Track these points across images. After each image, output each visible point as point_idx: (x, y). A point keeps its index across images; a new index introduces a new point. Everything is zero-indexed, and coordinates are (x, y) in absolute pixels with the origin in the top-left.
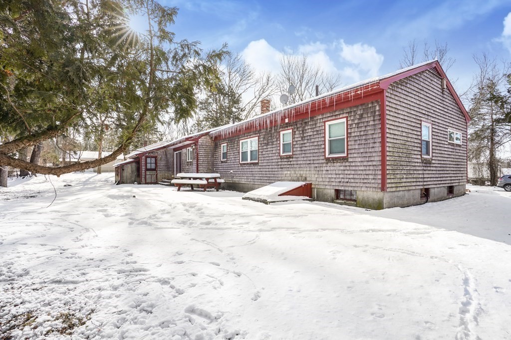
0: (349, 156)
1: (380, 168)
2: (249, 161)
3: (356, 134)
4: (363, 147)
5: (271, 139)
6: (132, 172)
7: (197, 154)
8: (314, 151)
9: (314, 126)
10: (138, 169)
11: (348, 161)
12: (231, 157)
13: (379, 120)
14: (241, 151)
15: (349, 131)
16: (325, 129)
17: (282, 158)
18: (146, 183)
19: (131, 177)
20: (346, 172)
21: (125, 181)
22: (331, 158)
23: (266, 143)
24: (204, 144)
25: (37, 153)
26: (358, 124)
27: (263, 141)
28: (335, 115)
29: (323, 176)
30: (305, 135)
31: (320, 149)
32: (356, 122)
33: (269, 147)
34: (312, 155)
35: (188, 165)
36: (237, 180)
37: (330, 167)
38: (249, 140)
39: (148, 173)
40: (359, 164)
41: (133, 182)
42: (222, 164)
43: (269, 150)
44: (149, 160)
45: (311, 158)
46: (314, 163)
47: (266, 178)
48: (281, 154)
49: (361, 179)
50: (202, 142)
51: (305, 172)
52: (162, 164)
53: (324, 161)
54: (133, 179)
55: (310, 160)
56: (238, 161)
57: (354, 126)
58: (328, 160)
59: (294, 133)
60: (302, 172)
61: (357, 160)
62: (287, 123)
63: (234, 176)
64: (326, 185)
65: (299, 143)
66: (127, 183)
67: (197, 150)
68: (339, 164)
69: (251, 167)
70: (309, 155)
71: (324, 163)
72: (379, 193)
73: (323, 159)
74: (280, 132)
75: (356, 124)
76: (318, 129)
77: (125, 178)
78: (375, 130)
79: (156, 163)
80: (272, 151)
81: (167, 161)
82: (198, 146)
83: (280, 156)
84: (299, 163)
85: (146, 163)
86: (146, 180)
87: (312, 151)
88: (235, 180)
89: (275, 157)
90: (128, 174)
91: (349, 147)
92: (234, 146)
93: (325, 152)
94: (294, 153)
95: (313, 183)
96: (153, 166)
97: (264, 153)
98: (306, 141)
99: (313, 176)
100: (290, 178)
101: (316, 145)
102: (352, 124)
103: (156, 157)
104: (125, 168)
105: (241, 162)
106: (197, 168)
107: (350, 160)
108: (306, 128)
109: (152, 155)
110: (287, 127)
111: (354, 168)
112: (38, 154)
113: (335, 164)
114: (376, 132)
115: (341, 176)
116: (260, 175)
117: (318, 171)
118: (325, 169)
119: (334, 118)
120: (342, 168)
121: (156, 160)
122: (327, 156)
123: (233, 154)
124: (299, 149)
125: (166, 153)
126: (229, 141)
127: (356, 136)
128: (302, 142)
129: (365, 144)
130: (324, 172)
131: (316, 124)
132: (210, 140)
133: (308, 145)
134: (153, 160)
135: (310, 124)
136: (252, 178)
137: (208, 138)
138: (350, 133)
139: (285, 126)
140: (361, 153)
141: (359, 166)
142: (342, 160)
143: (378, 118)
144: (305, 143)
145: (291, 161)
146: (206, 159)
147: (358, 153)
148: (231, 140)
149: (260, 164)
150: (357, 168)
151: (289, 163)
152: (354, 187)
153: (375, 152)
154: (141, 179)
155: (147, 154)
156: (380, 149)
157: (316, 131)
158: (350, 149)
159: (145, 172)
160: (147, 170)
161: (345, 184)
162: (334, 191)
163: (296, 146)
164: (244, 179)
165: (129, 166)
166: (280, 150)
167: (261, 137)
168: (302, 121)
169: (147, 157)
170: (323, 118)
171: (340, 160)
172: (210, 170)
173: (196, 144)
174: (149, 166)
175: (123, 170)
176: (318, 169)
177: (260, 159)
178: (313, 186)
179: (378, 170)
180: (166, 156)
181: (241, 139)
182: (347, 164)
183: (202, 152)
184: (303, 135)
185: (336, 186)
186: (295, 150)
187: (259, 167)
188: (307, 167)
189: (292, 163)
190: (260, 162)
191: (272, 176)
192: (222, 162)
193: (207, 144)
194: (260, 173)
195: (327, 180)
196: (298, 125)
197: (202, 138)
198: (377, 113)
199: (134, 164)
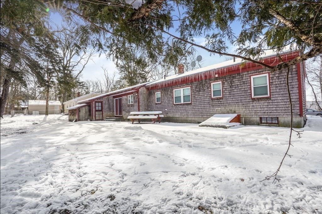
0: (272, 96)
1: (298, 102)
2: (182, 102)
3: (276, 83)
4: (283, 91)
5: (203, 88)
6: (86, 112)
7: (139, 99)
8: (241, 94)
9: (241, 79)
10: (90, 111)
11: (271, 100)
12: (166, 100)
13: (296, 74)
14: (174, 96)
15: (271, 81)
16: (250, 81)
17: (212, 99)
18: (96, 120)
19: (85, 116)
20: (270, 106)
21: (81, 119)
22: (256, 98)
23: (197, 91)
24: (142, 92)
25: (4, 100)
26: (278, 77)
27: (195, 89)
28: (259, 72)
29: (250, 110)
30: (233, 85)
31: (247, 93)
32: (277, 75)
33: (201, 93)
34: (239, 97)
35: (129, 107)
36: (171, 115)
37: (256, 104)
38: (182, 89)
39: (97, 113)
40: (280, 101)
41: (86, 120)
42: (157, 105)
43: (201, 94)
44: (97, 104)
45: (239, 99)
46: (241, 102)
47: (198, 113)
48: (212, 97)
49: (282, 110)
50: (141, 91)
51: (234, 108)
52: (106, 106)
53: (251, 100)
54: (87, 117)
55: (238, 100)
56: (172, 103)
57: (275, 78)
58: (254, 100)
59: (223, 84)
60: (231, 108)
61: (278, 98)
62: (216, 78)
63: (168, 113)
64: (253, 115)
65: (228, 89)
66: (82, 120)
67: (138, 96)
68: (263, 102)
69: (185, 106)
70: (237, 97)
71: (250, 101)
72: (297, 118)
73: (250, 99)
74: (211, 83)
75: (276, 77)
76: (244, 80)
77: (81, 117)
78: (292, 80)
79: (102, 106)
80: (204, 95)
81: (109, 105)
82: (139, 94)
83: (211, 98)
84: (228, 102)
85: (95, 106)
86: (95, 118)
87: (239, 94)
88: (169, 115)
89: (207, 99)
90: (83, 114)
91: (272, 91)
92: (168, 93)
93: (251, 95)
94: (224, 96)
95: (241, 114)
96: (100, 108)
97: (196, 97)
98: (234, 88)
99: (241, 110)
100: (221, 112)
101: (243, 91)
102: (274, 77)
103: (102, 102)
104: (81, 110)
105: (174, 103)
106: (139, 108)
107: (272, 99)
108: (234, 80)
109: (99, 100)
110: (217, 80)
111: (276, 104)
112: (4, 102)
113: (260, 102)
114: (293, 81)
115: (265, 109)
116: (194, 111)
117: (246, 106)
118: (252, 105)
119: (258, 73)
120: (266, 104)
121: (102, 104)
122: (253, 97)
123: (167, 99)
124: (228, 93)
125: (108, 99)
126: (162, 90)
127: (277, 84)
128: (230, 89)
129: (284, 89)
130: (251, 107)
131: (242, 78)
132: (145, 90)
133: (235, 90)
134: (100, 104)
135: (237, 77)
136: (185, 113)
137: (144, 88)
138: (272, 83)
139: (216, 79)
140: (282, 94)
141: (280, 102)
142: (266, 99)
143: (295, 73)
144: (233, 90)
145: (221, 101)
146: (144, 102)
147: (279, 94)
148: (165, 89)
149: (193, 104)
150: (279, 104)
151: (220, 102)
152: (277, 115)
153: (293, 93)
154: (92, 117)
155: (96, 100)
156: (298, 91)
157: (243, 82)
158: (272, 92)
159: (95, 113)
160: (96, 111)
161: (268, 114)
162: (259, 118)
163: (226, 92)
164: (178, 114)
165: (84, 108)
166: (211, 94)
167: (193, 86)
168: (230, 76)
169: (96, 102)
170: (248, 74)
171: (264, 99)
172: (146, 109)
173: (137, 92)
174: (97, 108)
175: (80, 111)
176: (245, 105)
177: (192, 101)
178: (241, 116)
179: (296, 104)
180: (109, 101)
181: (174, 88)
182: (270, 101)
183: (141, 98)
184: (231, 84)
185: (261, 115)
186: (224, 94)
187: (192, 106)
188: (235, 105)
189: (222, 102)
190: (192, 102)
191: (205, 111)
192: (156, 104)
193: (144, 93)
194: (193, 110)
195: (254, 112)
196: (227, 78)
197: (141, 88)
198: (294, 70)
199: (87, 107)
